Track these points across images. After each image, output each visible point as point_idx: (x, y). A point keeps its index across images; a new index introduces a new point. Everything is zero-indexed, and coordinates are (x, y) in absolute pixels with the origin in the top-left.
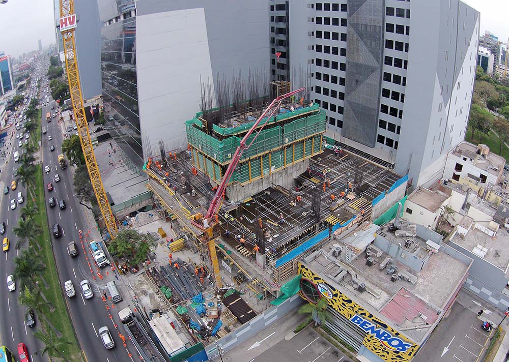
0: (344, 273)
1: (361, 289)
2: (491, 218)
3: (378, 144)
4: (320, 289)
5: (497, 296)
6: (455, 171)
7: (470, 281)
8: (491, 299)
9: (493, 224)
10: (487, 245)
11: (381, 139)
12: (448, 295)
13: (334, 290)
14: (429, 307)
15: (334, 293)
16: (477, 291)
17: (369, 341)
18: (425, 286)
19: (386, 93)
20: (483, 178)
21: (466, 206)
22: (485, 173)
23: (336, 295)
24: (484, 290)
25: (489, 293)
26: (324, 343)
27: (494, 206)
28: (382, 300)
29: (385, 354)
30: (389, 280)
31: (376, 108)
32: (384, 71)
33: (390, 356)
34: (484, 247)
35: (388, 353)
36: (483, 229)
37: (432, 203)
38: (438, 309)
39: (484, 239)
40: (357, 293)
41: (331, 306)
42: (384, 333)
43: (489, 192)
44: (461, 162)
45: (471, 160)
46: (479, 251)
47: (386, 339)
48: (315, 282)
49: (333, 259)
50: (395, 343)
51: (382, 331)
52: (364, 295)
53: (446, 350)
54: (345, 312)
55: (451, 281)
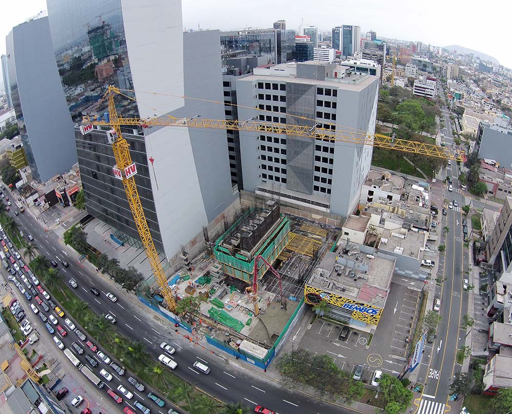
0: (332, 284)
1: (344, 290)
2: (401, 226)
3: (315, 192)
4: (321, 296)
5: (416, 273)
6: (369, 196)
7: (397, 269)
8: (413, 276)
9: (403, 230)
10: (402, 245)
11: (316, 188)
12: (388, 280)
13: (330, 294)
14: (381, 290)
15: (330, 296)
16: (403, 273)
17: (355, 315)
18: (373, 279)
19: (318, 159)
20: (390, 197)
21: (382, 221)
22: (390, 194)
23: (332, 297)
24: (406, 271)
25: (411, 273)
26: (329, 325)
27: (401, 217)
28: (356, 293)
29: (365, 319)
30: (353, 281)
31: (312, 169)
32: (316, 144)
33: (369, 319)
34: (400, 247)
35: (367, 318)
36: (397, 235)
37: (360, 225)
38: (385, 289)
39: (399, 242)
40: (342, 292)
41: (329, 303)
42: (363, 308)
43: (396, 208)
44: (372, 189)
45: (379, 187)
46: (398, 251)
47: (365, 311)
48: (317, 293)
49: (322, 278)
50: (371, 311)
51: (362, 307)
52: (346, 292)
53: (395, 310)
54: (338, 304)
55: (387, 272)
